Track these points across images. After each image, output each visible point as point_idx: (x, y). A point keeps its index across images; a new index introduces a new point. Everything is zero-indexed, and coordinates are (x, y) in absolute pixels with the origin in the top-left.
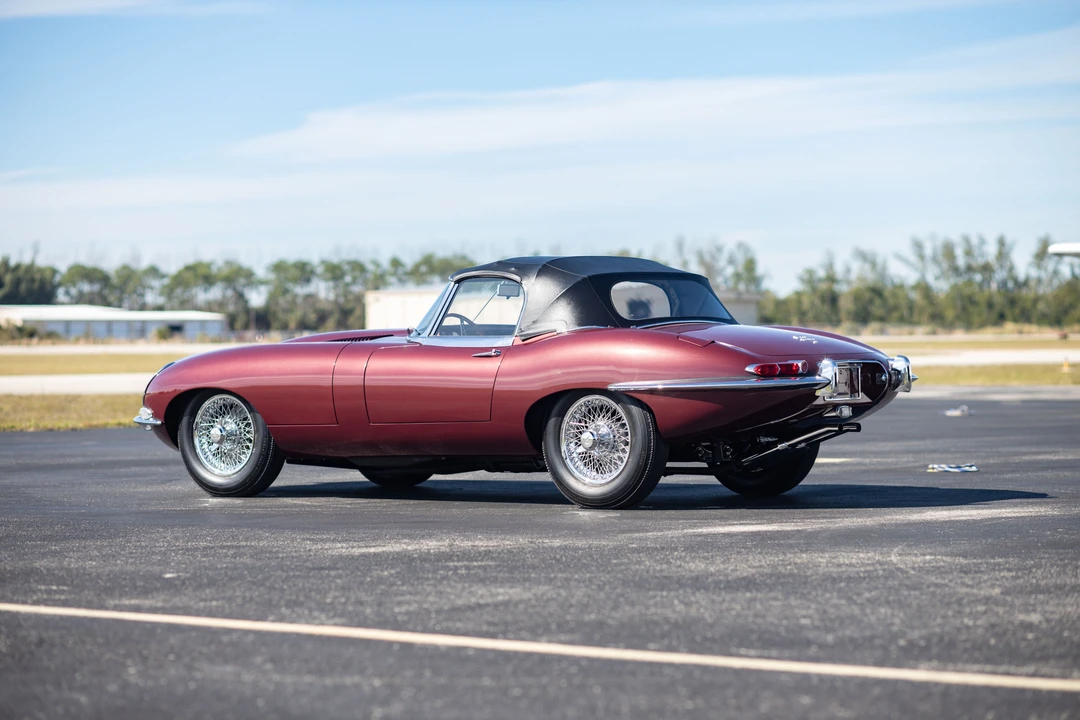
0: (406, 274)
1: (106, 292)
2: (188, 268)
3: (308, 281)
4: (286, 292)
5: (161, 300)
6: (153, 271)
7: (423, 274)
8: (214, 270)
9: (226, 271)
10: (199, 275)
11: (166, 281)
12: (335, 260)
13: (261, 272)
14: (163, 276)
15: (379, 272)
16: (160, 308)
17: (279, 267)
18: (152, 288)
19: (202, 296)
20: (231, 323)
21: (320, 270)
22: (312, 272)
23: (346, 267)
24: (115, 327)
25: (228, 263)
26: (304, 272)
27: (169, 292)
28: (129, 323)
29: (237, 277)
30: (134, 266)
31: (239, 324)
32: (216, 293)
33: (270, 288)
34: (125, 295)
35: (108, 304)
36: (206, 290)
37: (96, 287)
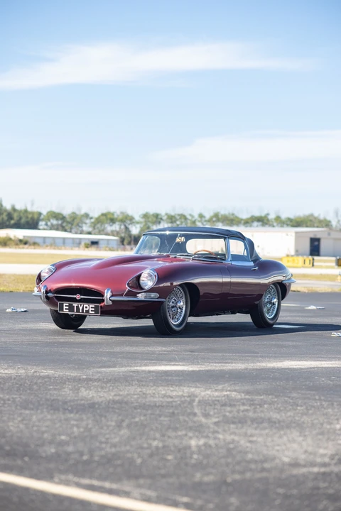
0: (205, 221)
1: (64, 224)
2: (103, 215)
3: (160, 223)
4: (148, 228)
5: (90, 229)
6: (87, 216)
7: (214, 222)
8: (116, 216)
9: (121, 217)
10: (109, 218)
11: (93, 220)
12: (173, 214)
13: (137, 218)
14: (91, 218)
15: (193, 219)
16: (90, 233)
17: (146, 216)
18: (86, 224)
19: (109, 228)
20: (122, 241)
21: (165, 218)
22: (161, 219)
23: (178, 217)
24: (67, 241)
25: (122, 213)
26: (157, 218)
27: (94, 225)
28: (73, 239)
29: (126, 219)
30: (78, 213)
31: (125, 242)
32: (116, 227)
33: (142, 226)
34: (73, 227)
35: (66, 231)
36: (111, 226)
37: (60, 222)
